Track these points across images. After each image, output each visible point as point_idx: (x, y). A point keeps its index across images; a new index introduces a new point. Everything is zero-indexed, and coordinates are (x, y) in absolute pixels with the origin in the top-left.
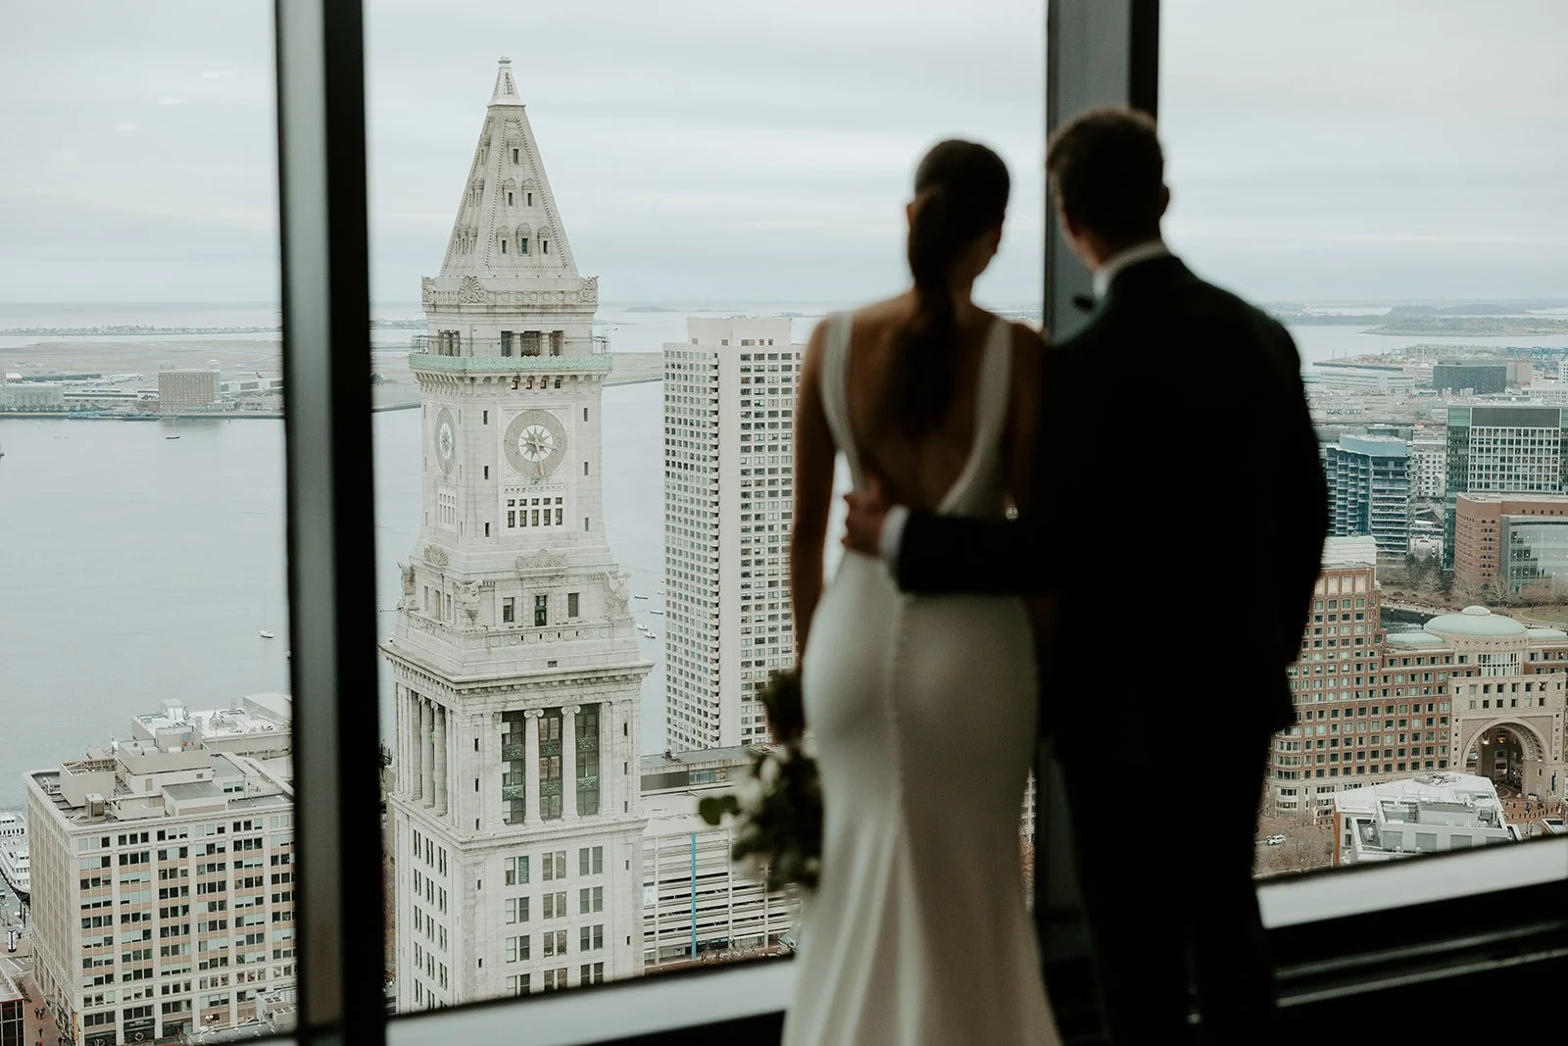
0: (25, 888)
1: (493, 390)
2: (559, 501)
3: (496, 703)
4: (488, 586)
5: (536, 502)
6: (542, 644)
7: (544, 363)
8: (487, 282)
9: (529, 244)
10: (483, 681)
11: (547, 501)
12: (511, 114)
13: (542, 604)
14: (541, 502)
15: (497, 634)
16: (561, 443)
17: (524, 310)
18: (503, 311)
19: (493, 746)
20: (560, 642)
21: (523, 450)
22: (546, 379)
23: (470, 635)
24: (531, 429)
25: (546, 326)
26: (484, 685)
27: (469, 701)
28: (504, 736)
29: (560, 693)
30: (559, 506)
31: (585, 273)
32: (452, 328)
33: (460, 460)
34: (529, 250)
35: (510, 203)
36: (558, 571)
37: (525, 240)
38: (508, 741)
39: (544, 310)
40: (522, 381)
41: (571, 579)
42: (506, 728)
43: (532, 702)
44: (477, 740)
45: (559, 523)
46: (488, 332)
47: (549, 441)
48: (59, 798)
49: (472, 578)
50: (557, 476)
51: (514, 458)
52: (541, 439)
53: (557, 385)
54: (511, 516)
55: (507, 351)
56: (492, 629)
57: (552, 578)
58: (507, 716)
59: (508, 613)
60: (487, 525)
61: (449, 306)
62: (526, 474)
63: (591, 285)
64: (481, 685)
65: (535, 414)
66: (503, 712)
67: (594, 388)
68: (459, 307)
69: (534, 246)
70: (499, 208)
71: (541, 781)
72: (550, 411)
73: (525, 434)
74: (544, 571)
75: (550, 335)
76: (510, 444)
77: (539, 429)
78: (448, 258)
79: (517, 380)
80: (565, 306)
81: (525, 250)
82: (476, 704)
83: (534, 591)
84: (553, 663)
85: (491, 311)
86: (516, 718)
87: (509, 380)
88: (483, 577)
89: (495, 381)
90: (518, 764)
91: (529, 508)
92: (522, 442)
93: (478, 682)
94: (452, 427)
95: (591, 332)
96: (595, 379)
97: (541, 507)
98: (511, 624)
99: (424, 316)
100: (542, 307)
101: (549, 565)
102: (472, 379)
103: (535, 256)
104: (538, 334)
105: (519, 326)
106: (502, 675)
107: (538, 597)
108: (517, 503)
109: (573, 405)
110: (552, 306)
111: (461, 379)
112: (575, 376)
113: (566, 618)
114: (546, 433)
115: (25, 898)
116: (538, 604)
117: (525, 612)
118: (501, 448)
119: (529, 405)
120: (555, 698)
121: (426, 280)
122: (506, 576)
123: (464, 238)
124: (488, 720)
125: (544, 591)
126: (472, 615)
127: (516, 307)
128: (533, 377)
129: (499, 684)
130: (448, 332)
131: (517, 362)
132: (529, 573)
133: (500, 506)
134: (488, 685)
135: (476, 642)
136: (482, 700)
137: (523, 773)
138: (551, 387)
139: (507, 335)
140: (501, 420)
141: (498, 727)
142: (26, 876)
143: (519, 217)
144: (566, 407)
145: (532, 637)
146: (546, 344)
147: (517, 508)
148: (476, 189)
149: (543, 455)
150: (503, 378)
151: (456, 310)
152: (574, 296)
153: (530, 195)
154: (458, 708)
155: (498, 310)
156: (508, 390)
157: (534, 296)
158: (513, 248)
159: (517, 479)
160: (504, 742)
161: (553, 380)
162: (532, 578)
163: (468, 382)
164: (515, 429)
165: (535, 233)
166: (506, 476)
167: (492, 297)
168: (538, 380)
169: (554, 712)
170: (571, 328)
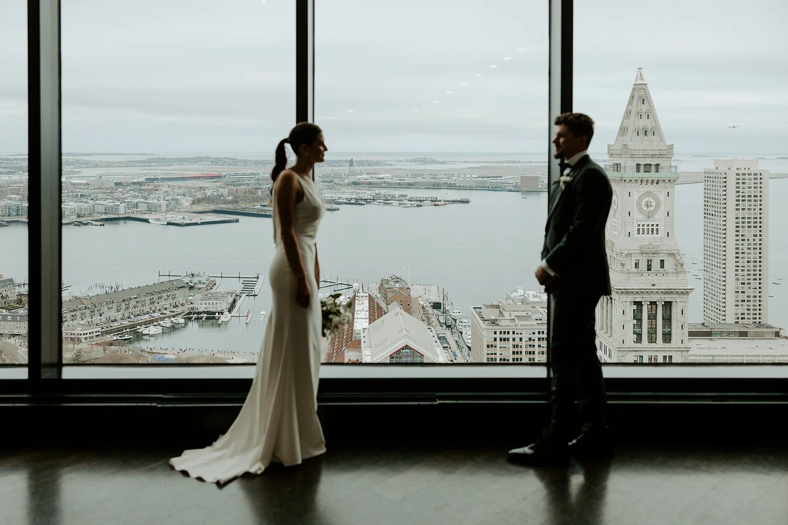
0: (470, 345)
1: (633, 185)
2: (657, 225)
3: (631, 298)
4: (629, 255)
5: (648, 225)
6: (649, 277)
7: (653, 175)
8: (631, 146)
9: (647, 132)
10: (626, 289)
11: (653, 225)
12: (642, 87)
13: (650, 263)
14: (650, 225)
15: (633, 273)
16: (658, 204)
17: (645, 156)
18: (637, 156)
19: (630, 314)
20: (657, 277)
21: (644, 206)
22: (653, 181)
23: (621, 272)
24: (647, 199)
25: (654, 162)
26: (627, 291)
27: (621, 296)
28: (634, 310)
29: (656, 296)
30: (657, 227)
31: (669, 143)
32: (618, 163)
33: (620, 209)
34: (647, 134)
35: (641, 118)
36: (656, 251)
37: (646, 131)
38: (636, 312)
39: (653, 156)
40: (644, 181)
41: (661, 255)
42: (635, 307)
43: (646, 299)
44: (624, 311)
45: (657, 234)
46: (632, 164)
47: (654, 203)
48: (481, 316)
49: (623, 251)
50: (657, 216)
51: (640, 210)
52: (650, 203)
53: (657, 183)
54: (639, 230)
55: (638, 170)
56: (630, 271)
57: (654, 253)
58: (635, 303)
59: (637, 265)
60: (629, 233)
61: (617, 155)
62: (644, 215)
63: (671, 147)
64: (626, 291)
65: (649, 194)
66: (634, 302)
67: (671, 185)
68: (621, 155)
69: (649, 133)
70: (637, 120)
71: (648, 328)
72: (654, 193)
73: (644, 201)
74: (651, 251)
75: (655, 165)
76: (639, 204)
77: (650, 199)
78: (617, 137)
79: (642, 181)
80: (661, 155)
81: (646, 135)
82: (624, 298)
83: (647, 258)
84: (654, 285)
85: (633, 156)
86: (639, 304)
87: (639, 181)
88: (628, 252)
89: (633, 181)
90: (640, 321)
91: (646, 227)
92: (643, 203)
93: (625, 289)
94: (617, 197)
95: (671, 164)
96: (672, 181)
97: (650, 227)
98: (638, 269)
99: (608, 158)
100: (652, 155)
101: (653, 249)
102: (625, 180)
103: (650, 137)
104: (650, 165)
105: (643, 162)
106: (634, 288)
107: (648, 260)
108: (641, 225)
109: (663, 191)
110: (656, 155)
111: (621, 180)
112: (664, 180)
113: (659, 268)
114: (653, 201)
115: (469, 348)
116: (648, 263)
117: (643, 265)
118: (635, 206)
119: (646, 190)
120: (654, 298)
121: (609, 145)
122: (636, 252)
123: (623, 130)
124: (628, 304)
125: (651, 258)
126: (623, 265)
127: (642, 155)
128: (648, 180)
129: (633, 291)
130: (616, 164)
131: (642, 174)
132: (645, 251)
133: (634, 226)
134: (628, 291)
135: (624, 275)
136: (626, 296)
137: (641, 325)
138: (655, 184)
139: (638, 165)
140: (636, 196)
141: (632, 306)
142: (470, 341)
143: (643, 123)
144: (661, 191)
145: (646, 275)
146: (653, 168)
147: (641, 227)
148: (628, 113)
149: (651, 209)
150: (636, 180)
151: (620, 156)
152: (665, 151)
153: (648, 115)
154: (617, 299)
155: (635, 156)
156: (638, 184)
157: (649, 151)
158: (642, 134)
159: (641, 217)
160: (634, 312)
161: (656, 181)
162: (646, 253)
163: (623, 181)
164: (641, 198)
165: (650, 128)
166: (637, 215)
167: (633, 151)
168: (650, 181)
169: (653, 303)
170: (663, 163)
